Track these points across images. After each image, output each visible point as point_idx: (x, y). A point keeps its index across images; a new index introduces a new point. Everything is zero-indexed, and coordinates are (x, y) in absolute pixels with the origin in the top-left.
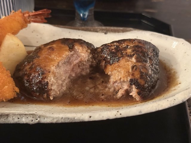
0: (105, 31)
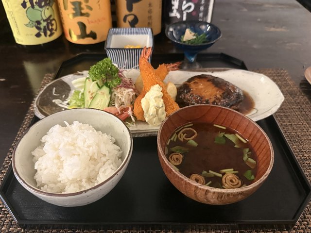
0: (212, 71)
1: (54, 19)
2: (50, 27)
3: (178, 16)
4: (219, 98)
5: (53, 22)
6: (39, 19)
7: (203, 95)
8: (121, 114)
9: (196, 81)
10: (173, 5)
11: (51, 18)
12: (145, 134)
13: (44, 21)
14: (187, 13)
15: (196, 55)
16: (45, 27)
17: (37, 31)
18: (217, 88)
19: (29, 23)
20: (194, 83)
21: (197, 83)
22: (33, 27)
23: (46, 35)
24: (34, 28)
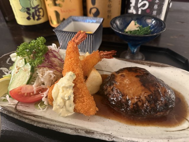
0: (150, 65)
1: (41, 8)
2: (38, 14)
3: (134, 12)
4: (142, 100)
5: (41, 10)
6: (29, 6)
7: (125, 92)
8: (36, 94)
9: (124, 73)
10: (131, 3)
11: (39, 7)
12: (44, 125)
13: (33, 8)
14: (142, 10)
15: (139, 46)
16: (33, 13)
17: (27, 15)
18: (143, 88)
19: (22, 9)
20: (122, 75)
21: (124, 76)
22: (24, 12)
23: (34, 19)
24: (26, 13)
